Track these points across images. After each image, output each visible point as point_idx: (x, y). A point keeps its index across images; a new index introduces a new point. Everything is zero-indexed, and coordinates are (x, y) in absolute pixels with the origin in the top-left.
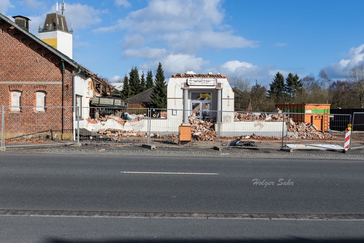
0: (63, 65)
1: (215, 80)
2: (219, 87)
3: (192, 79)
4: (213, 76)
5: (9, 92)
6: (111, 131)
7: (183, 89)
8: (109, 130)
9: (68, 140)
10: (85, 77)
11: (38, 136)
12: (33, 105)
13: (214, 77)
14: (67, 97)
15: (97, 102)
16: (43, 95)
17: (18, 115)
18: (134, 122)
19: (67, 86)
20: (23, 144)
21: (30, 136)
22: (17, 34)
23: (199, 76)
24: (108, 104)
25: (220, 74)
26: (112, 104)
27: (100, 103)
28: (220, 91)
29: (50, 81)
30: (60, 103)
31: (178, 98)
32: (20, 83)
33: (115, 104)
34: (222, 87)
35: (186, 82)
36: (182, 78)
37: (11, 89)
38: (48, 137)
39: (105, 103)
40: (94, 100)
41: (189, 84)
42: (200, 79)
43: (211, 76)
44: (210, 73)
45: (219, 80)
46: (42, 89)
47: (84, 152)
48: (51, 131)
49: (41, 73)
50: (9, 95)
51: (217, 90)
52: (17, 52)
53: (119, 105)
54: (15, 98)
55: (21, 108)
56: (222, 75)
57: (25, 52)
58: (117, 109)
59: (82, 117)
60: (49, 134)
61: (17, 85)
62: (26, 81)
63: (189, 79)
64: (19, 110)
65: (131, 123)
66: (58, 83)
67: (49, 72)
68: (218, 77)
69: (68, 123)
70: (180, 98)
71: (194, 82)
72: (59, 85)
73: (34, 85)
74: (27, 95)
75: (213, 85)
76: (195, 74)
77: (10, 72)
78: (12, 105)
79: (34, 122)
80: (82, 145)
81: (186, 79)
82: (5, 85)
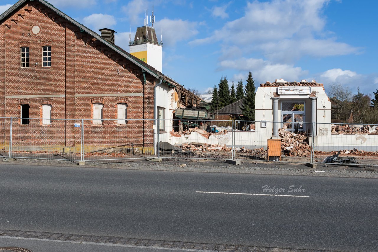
0: (144, 76)
1: (309, 88)
2: (313, 96)
3: (282, 88)
4: (306, 84)
5: (91, 104)
6: (195, 145)
7: (272, 99)
8: (193, 143)
9: (149, 154)
10: (168, 88)
11: (119, 149)
12: (114, 118)
13: (308, 85)
14: (148, 109)
15: (181, 114)
16: (124, 107)
17: (100, 128)
18: (219, 136)
19: (148, 98)
20: (104, 158)
21: (112, 150)
22: (99, 46)
23: (291, 84)
24: (192, 116)
25: (314, 81)
26: (197, 116)
27: (184, 115)
28: (315, 101)
29: (132, 93)
30: (141, 115)
31: (267, 109)
32: (102, 95)
33: (199, 116)
34: (316, 96)
35: (276, 91)
36: (272, 87)
37: (93, 101)
38: (129, 151)
39: (189, 116)
40: (178, 112)
41: (279, 93)
42: (291, 88)
43: (304, 84)
44: (303, 81)
45: (314, 88)
46: (123, 101)
47: (163, 168)
48: (132, 145)
49: (123, 85)
50: (91, 108)
51: (312, 99)
52: (99, 64)
53: (203, 117)
54: (97, 111)
55: (103, 121)
56: (317, 83)
57: (107, 63)
58: (202, 121)
59: (165, 130)
60: (130, 147)
61: (99, 97)
62: (107, 93)
63: (279, 88)
64: (101, 122)
65: (216, 136)
66: (139, 94)
67: (130, 83)
68: (312, 85)
69: (150, 137)
70: (269, 109)
71: (286, 91)
72: (140, 96)
73: (115, 97)
74: (108, 108)
75: (306, 93)
76: (286, 82)
77: (92, 84)
78: (94, 118)
79: (115, 135)
80: (163, 160)
81: (276, 88)
82: (87, 98)
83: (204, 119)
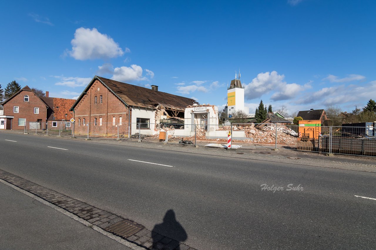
1: (206, 108)
3: (195, 108)
5: (112, 117)
7: (191, 113)
11: (119, 135)
12: (119, 123)
14: (127, 119)
15: (162, 121)
16: (121, 118)
17: (114, 126)
19: (127, 114)
30: (125, 122)
31: (189, 118)
34: (209, 111)
38: (122, 135)
41: (194, 111)
42: (199, 108)
43: (204, 106)
44: (204, 104)
49: (121, 109)
51: (207, 113)
54: (114, 120)
61: (114, 115)
62: (116, 113)
68: (208, 106)
69: (127, 130)
73: (119, 114)
74: (117, 119)
77: (112, 109)
78: (113, 123)
81: (192, 108)
82: (111, 115)
83: (170, 123)
